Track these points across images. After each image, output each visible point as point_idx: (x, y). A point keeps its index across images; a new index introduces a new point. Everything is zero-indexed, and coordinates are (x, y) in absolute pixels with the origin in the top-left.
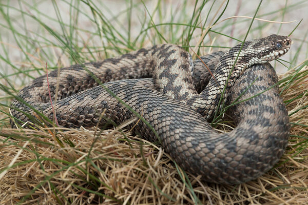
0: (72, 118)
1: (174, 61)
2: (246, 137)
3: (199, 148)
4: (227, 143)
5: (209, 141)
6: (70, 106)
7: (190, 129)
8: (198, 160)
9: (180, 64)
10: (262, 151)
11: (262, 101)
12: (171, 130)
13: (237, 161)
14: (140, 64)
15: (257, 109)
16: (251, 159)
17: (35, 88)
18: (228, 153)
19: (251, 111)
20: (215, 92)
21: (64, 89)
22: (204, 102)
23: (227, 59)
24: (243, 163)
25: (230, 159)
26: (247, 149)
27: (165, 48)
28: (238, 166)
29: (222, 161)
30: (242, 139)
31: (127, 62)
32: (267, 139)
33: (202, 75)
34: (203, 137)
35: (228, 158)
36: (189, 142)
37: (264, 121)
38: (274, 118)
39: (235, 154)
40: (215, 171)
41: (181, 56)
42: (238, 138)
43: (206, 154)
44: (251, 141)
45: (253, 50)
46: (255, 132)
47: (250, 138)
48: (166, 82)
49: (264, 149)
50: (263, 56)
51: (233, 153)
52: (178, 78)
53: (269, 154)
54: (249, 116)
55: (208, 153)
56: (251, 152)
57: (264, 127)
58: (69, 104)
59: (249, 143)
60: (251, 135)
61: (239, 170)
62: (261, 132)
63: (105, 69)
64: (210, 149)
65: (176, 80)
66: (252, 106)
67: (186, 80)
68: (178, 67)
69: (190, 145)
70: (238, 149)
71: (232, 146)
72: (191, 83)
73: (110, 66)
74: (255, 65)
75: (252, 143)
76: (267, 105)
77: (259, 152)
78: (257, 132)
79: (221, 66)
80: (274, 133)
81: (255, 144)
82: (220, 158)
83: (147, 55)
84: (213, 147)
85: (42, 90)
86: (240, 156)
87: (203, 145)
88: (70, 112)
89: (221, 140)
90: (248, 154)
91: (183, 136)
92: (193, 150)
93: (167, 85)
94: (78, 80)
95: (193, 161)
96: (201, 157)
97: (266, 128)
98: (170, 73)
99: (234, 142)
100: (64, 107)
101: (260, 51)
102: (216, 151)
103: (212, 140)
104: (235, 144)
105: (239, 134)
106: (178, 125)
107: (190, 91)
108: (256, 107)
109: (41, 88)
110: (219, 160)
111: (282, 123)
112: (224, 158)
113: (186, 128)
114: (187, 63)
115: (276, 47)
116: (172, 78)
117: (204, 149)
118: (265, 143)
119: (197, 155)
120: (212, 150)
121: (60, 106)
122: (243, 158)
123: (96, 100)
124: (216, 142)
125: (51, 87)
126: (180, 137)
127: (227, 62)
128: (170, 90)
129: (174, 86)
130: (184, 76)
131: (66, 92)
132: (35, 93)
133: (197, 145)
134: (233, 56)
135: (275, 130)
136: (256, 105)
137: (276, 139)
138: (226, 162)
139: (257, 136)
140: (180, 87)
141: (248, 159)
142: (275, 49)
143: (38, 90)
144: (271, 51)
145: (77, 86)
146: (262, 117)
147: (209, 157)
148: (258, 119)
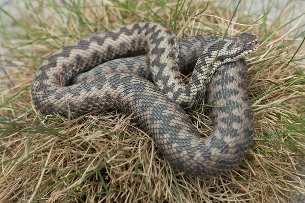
0: (82, 107)
1: (163, 50)
2: (219, 148)
3: (182, 155)
4: (203, 153)
5: (189, 149)
6: (81, 97)
7: (175, 135)
8: (182, 163)
9: (168, 53)
10: (231, 158)
11: (232, 110)
12: (160, 133)
13: (211, 166)
14: (136, 41)
15: (228, 118)
16: (222, 164)
17: (50, 68)
18: (205, 160)
19: (223, 118)
20: (196, 90)
21: (74, 68)
22: (187, 98)
23: (206, 58)
24: (216, 167)
25: (206, 165)
26: (219, 157)
27: (156, 31)
28: (212, 169)
29: (200, 166)
30: (215, 149)
31: (125, 38)
32: (235, 148)
33: (187, 59)
34: (185, 144)
35: (204, 164)
36: (175, 148)
37: (232, 132)
38: (241, 128)
39: (210, 161)
40: (195, 172)
41: (169, 43)
42: (212, 148)
43: (188, 160)
44: (222, 151)
45: (227, 52)
46: (225, 143)
47: (221, 149)
48: (157, 71)
49: (232, 155)
50: (235, 56)
51: (208, 161)
52: (166, 67)
53: (236, 158)
54: (222, 123)
55: (189, 159)
56: (223, 159)
57: (233, 137)
58: (79, 95)
59: (221, 152)
60: (222, 146)
61: (213, 172)
62: (231, 143)
63: (106, 45)
64: (190, 156)
65: (165, 70)
66: (224, 113)
67: (173, 68)
68: (166, 56)
69: (175, 150)
70: (212, 157)
71: (208, 155)
72: (177, 70)
73: (111, 42)
74: (228, 63)
75: (223, 152)
76: (236, 115)
77: (229, 159)
78: (228, 143)
79: (201, 64)
80: (240, 141)
81: (225, 153)
82: (198, 163)
83: (141, 34)
84: (193, 155)
85: (56, 69)
86: (213, 163)
87: (185, 152)
88: (81, 102)
89: (198, 149)
90: (219, 161)
91: (170, 142)
92: (177, 155)
93: (158, 74)
94: (85, 58)
95: (178, 163)
96: (184, 162)
97: (234, 138)
98: (160, 62)
99: (209, 152)
100: (76, 97)
101: (232, 53)
102: (195, 159)
103: (192, 148)
104: (210, 153)
105: (213, 144)
106: (166, 130)
107: (176, 81)
108: (227, 115)
109: (55, 68)
110: (198, 165)
111: (248, 130)
112: (201, 164)
113: (172, 134)
114: (174, 50)
115: (246, 48)
116: (162, 67)
117: (186, 156)
118: (233, 151)
119: (180, 159)
120: (192, 157)
121: (73, 97)
122: (216, 164)
123: (100, 91)
124: (195, 150)
125: (64, 67)
126: (167, 142)
127: (206, 60)
128: (160, 79)
129: (164, 76)
130: (171, 65)
131: (76, 70)
132: (51, 73)
133: (181, 152)
134: (211, 55)
135: (241, 139)
136: (227, 113)
137: (242, 146)
138: (203, 167)
139: (227, 147)
140: (168, 77)
141: (220, 164)
142: (245, 50)
143: (53, 70)
144: (242, 52)
145: (84, 64)
146: (231, 128)
147: (190, 162)
148: (229, 129)
